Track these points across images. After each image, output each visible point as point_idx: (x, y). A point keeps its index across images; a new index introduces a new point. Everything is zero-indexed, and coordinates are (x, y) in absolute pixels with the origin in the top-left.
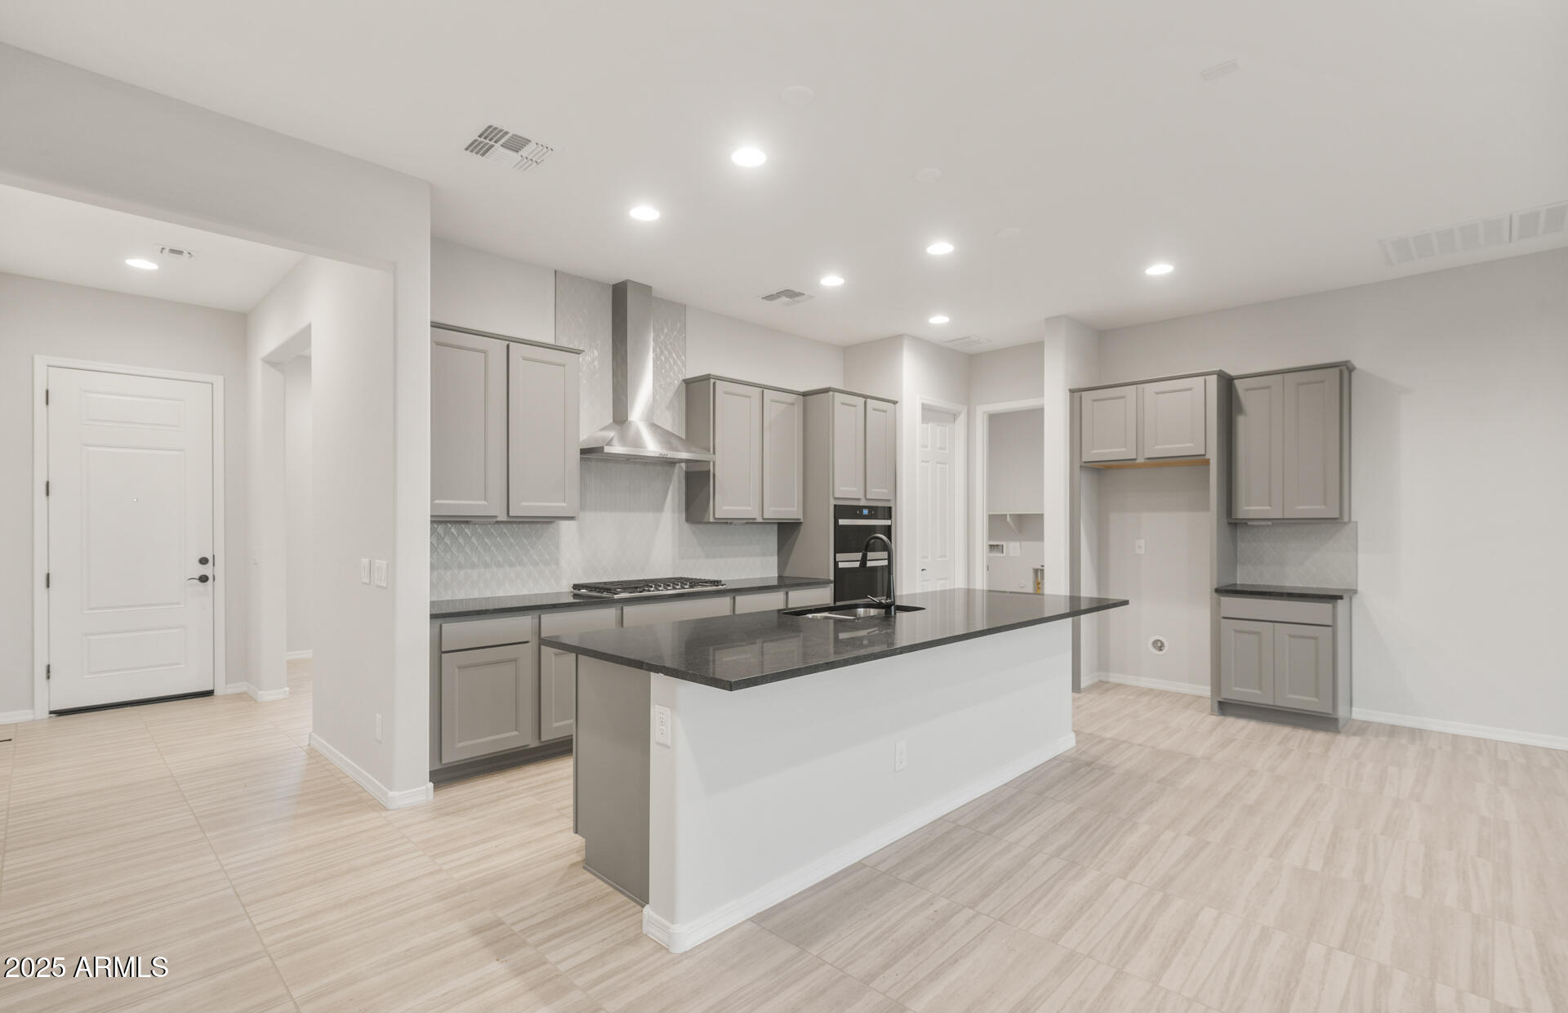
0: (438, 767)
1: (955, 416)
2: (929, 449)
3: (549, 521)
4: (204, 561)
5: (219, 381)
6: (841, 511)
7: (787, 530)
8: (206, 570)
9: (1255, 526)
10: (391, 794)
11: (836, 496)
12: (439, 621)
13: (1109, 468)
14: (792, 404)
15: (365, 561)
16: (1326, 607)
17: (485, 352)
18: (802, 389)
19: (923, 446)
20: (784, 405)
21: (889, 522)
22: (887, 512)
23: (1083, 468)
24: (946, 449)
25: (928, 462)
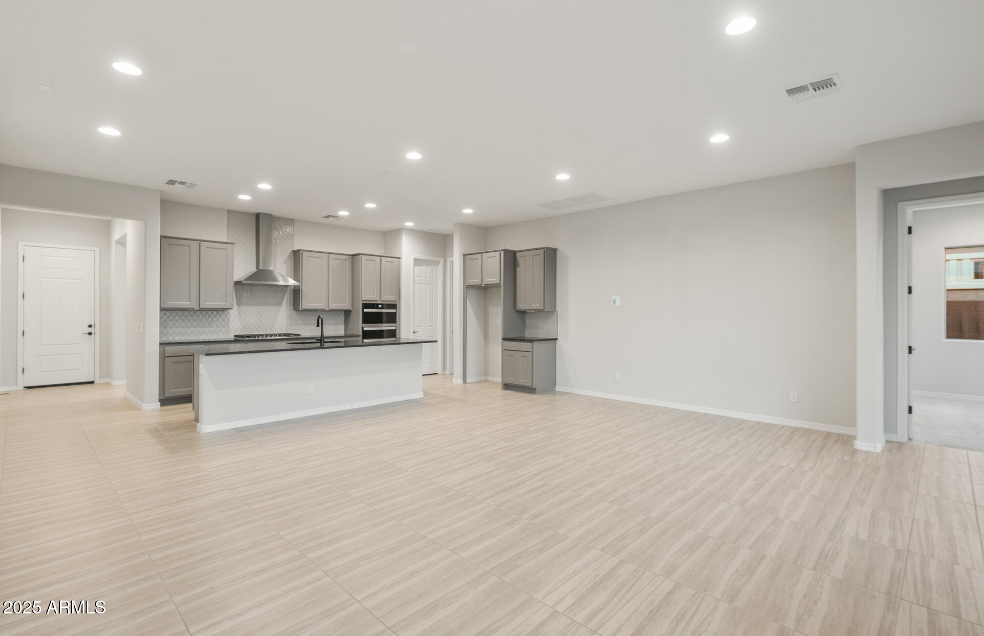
0: (163, 398)
1: (438, 263)
2: (422, 278)
3: (224, 310)
4: (90, 326)
5: (97, 250)
6: (366, 306)
7: (347, 313)
8: (91, 330)
9: (529, 313)
10: (143, 405)
11: (363, 299)
12: (163, 346)
13: (488, 287)
14: (345, 260)
15: (138, 324)
16: (530, 344)
17: (190, 246)
18: (351, 254)
19: (417, 277)
20: (341, 261)
21: (394, 311)
22: (394, 306)
23: (468, 288)
24: (432, 278)
25: (421, 284)
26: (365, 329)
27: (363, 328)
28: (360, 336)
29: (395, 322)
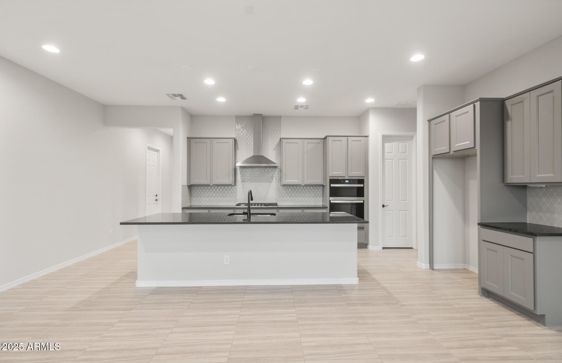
2: (393, 153)
7: (323, 187)
11: (330, 175)
14: (319, 143)
18: (323, 137)
19: (387, 153)
20: (314, 144)
21: (362, 185)
22: (361, 181)
23: (435, 158)
24: (406, 153)
25: (393, 159)
26: (332, 201)
27: (330, 201)
28: (327, 208)
29: (362, 195)
